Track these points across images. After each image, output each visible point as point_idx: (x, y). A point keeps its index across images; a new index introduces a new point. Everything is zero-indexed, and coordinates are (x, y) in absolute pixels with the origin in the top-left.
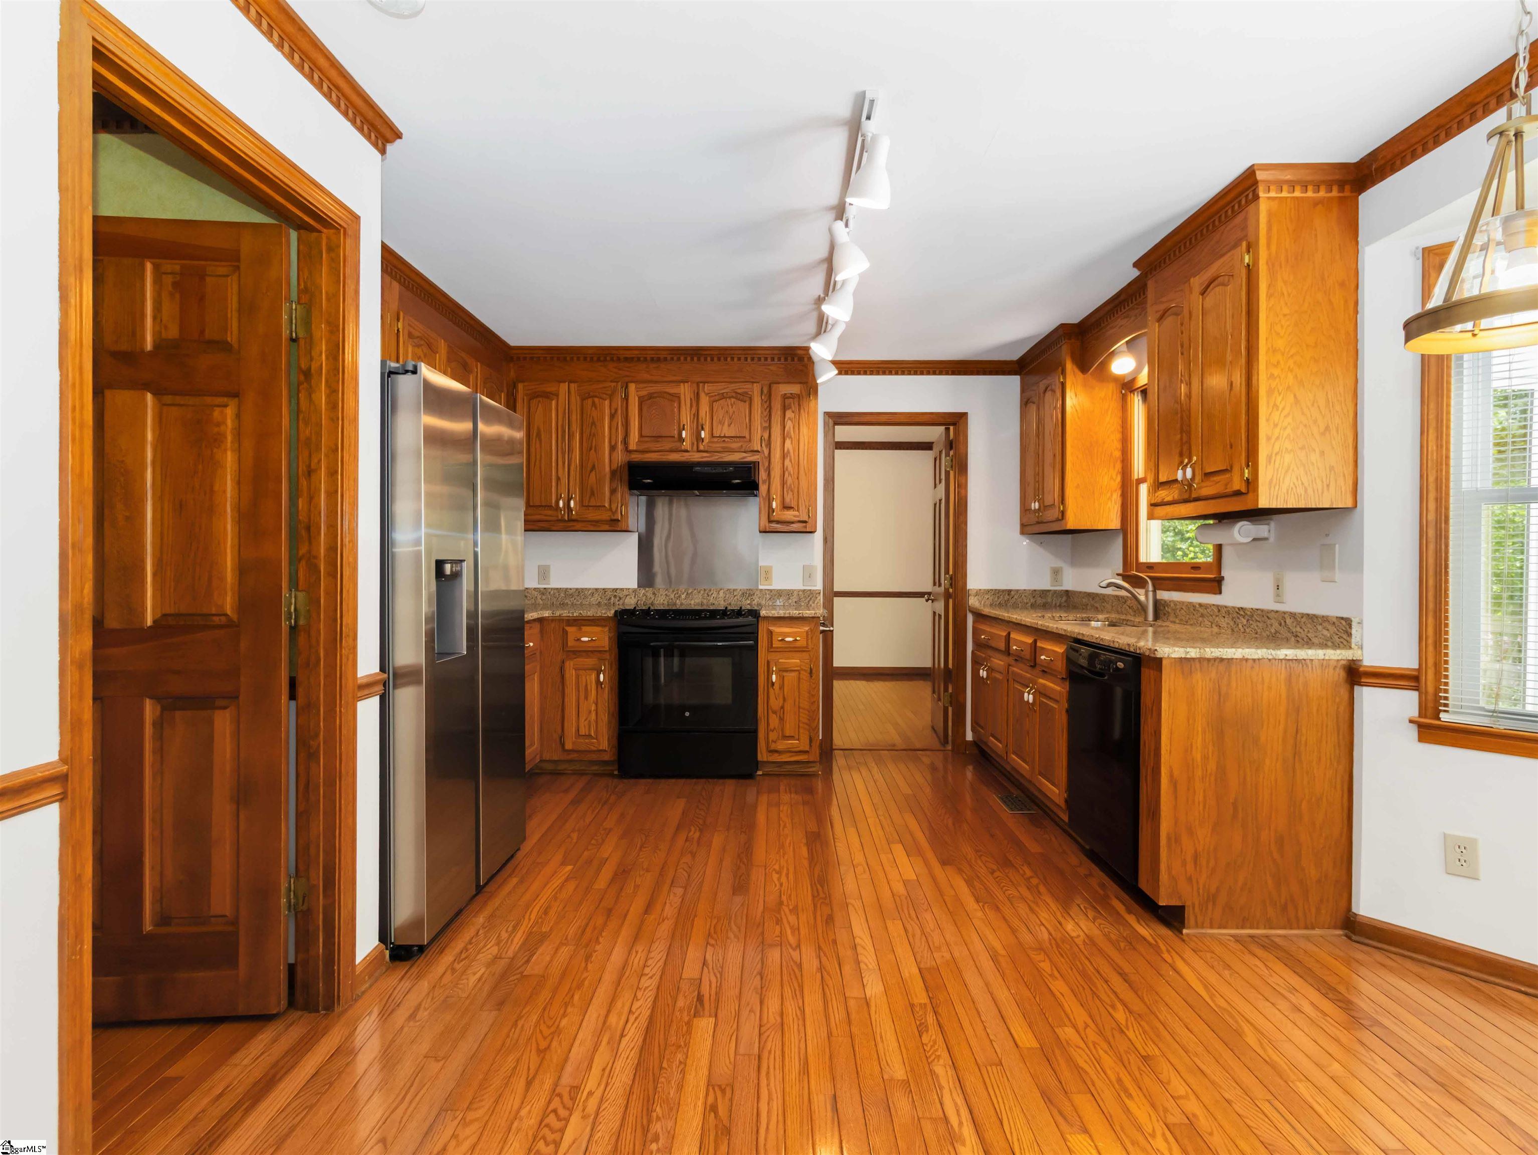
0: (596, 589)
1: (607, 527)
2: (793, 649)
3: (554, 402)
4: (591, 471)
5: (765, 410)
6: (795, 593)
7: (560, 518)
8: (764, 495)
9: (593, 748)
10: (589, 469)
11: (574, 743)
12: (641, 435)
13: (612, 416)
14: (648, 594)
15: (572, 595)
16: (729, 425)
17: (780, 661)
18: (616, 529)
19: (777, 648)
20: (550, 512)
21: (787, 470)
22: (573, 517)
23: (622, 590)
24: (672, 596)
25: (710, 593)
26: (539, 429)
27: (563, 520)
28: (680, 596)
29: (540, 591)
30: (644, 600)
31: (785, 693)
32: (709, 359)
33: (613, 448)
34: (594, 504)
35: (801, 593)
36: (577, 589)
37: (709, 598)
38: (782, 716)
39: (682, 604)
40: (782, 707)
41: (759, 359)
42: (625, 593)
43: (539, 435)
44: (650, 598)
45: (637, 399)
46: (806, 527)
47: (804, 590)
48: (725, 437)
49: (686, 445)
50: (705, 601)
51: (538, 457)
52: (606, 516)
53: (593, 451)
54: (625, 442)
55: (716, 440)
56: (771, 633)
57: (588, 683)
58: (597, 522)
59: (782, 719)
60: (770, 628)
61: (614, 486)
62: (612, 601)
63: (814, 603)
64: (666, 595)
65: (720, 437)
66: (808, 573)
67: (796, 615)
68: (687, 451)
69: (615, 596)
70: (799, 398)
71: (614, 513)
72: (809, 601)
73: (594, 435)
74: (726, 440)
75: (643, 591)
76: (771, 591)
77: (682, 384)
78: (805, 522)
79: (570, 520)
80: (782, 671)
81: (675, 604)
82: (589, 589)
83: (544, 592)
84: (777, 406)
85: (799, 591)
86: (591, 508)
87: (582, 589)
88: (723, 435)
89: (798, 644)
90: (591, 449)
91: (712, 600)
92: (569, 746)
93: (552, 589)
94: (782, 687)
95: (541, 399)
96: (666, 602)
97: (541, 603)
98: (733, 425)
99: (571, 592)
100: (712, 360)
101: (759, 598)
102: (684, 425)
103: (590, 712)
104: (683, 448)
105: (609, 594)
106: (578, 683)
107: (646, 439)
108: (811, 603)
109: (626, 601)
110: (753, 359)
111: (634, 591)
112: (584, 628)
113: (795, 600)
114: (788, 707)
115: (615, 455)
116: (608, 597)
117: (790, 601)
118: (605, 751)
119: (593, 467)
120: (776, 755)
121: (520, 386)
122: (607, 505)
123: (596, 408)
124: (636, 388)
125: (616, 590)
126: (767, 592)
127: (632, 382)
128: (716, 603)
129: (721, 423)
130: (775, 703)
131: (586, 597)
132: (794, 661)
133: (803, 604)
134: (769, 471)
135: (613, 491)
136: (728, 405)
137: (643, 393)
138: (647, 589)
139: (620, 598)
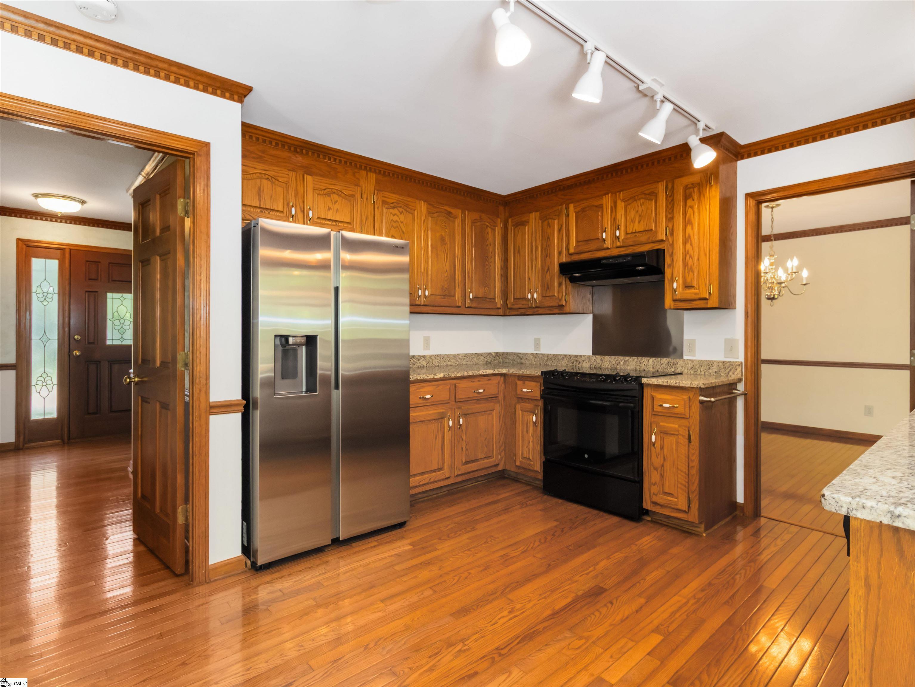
0: (565, 355)
1: (557, 311)
2: (670, 414)
3: (527, 227)
4: (547, 271)
5: (670, 203)
6: (715, 364)
7: (530, 305)
8: (669, 278)
9: (531, 468)
10: (546, 270)
11: (521, 462)
12: (577, 242)
13: (560, 230)
14: (598, 361)
15: (551, 359)
16: (639, 222)
17: (661, 424)
18: (562, 312)
19: (658, 412)
20: (524, 302)
21: (688, 253)
22: (538, 305)
23: (581, 356)
24: (614, 362)
25: (642, 361)
26: (519, 247)
27: (532, 308)
28: (619, 363)
29: (534, 355)
30: (595, 364)
31: (665, 454)
32: (624, 172)
33: (560, 253)
34: (549, 295)
35: (720, 364)
36: (554, 355)
37: (641, 365)
38: (662, 473)
39: (621, 369)
40: (663, 466)
41: (664, 160)
42: (583, 358)
43: (519, 252)
44: (599, 363)
45: (575, 214)
46: (707, 303)
47: (724, 362)
48: (636, 232)
49: (608, 244)
50: (638, 368)
51: (519, 265)
52: (555, 304)
53: (548, 258)
54: (568, 249)
55: (629, 236)
56: (653, 398)
57: (528, 421)
58: (551, 307)
59: (662, 476)
60: (653, 394)
61: (561, 280)
62: (574, 364)
63: (733, 374)
64: (610, 361)
65: (632, 233)
66: (730, 346)
67: (674, 384)
68: (608, 249)
69: (577, 361)
70: (700, 185)
71: (560, 300)
72: (729, 372)
73: (549, 245)
74: (637, 234)
75: (594, 358)
76: (692, 361)
77: (604, 197)
78: (706, 299)
79: (536, 307)
80: (664, 433)
81: (616, 369)
82: (561, 355)
83: (535, 356)
84: (679, 195)
85: (719, 362)
86: (547, 298)
87: (557, 355)
88: (634, 231)
89: (676, 411)
90: (547, 256)
91: (643, 367)
92: (518, 464)
93: (540, 354)
94: (662, 448)
95: (520, 227)
96: (609, 367)
97: (534, 363)
98: (642, 222)
99: (550, 357)
100: (627, 171)
101: (682, 367)
102: (605, 228)
103: (529, 442)
104: (605, 246)
105: (573, 358)
106: (523, 421)
107: (581, 243)
108: (731, 373)
109: (583, 365)
110: (658, 162)
111: (589, 357)
112: (527, 383)
113: (715, 370)
114: (667, 465)
115: (561, 257)
116: (572, 361)
117: (710, 371)
118: (538, 471)
119: (548, 270)
120: (658, 507)
121: (510, 220)
122: (556, 295)
123: (550, 227)
124: (574, 207)
125: (576, 356)
126: (690, 362)
127: (571, 203)
128: (647, 370)
129: (633, 221)
130: (657, 461)
131: (559, 361)
132: (673, 425)
133: (722, 374)
134: (672, 255)
135: (560, 285)
136: (638, 206)
137: (578, 209)
138: (597, 356)
139: (580, 362)
